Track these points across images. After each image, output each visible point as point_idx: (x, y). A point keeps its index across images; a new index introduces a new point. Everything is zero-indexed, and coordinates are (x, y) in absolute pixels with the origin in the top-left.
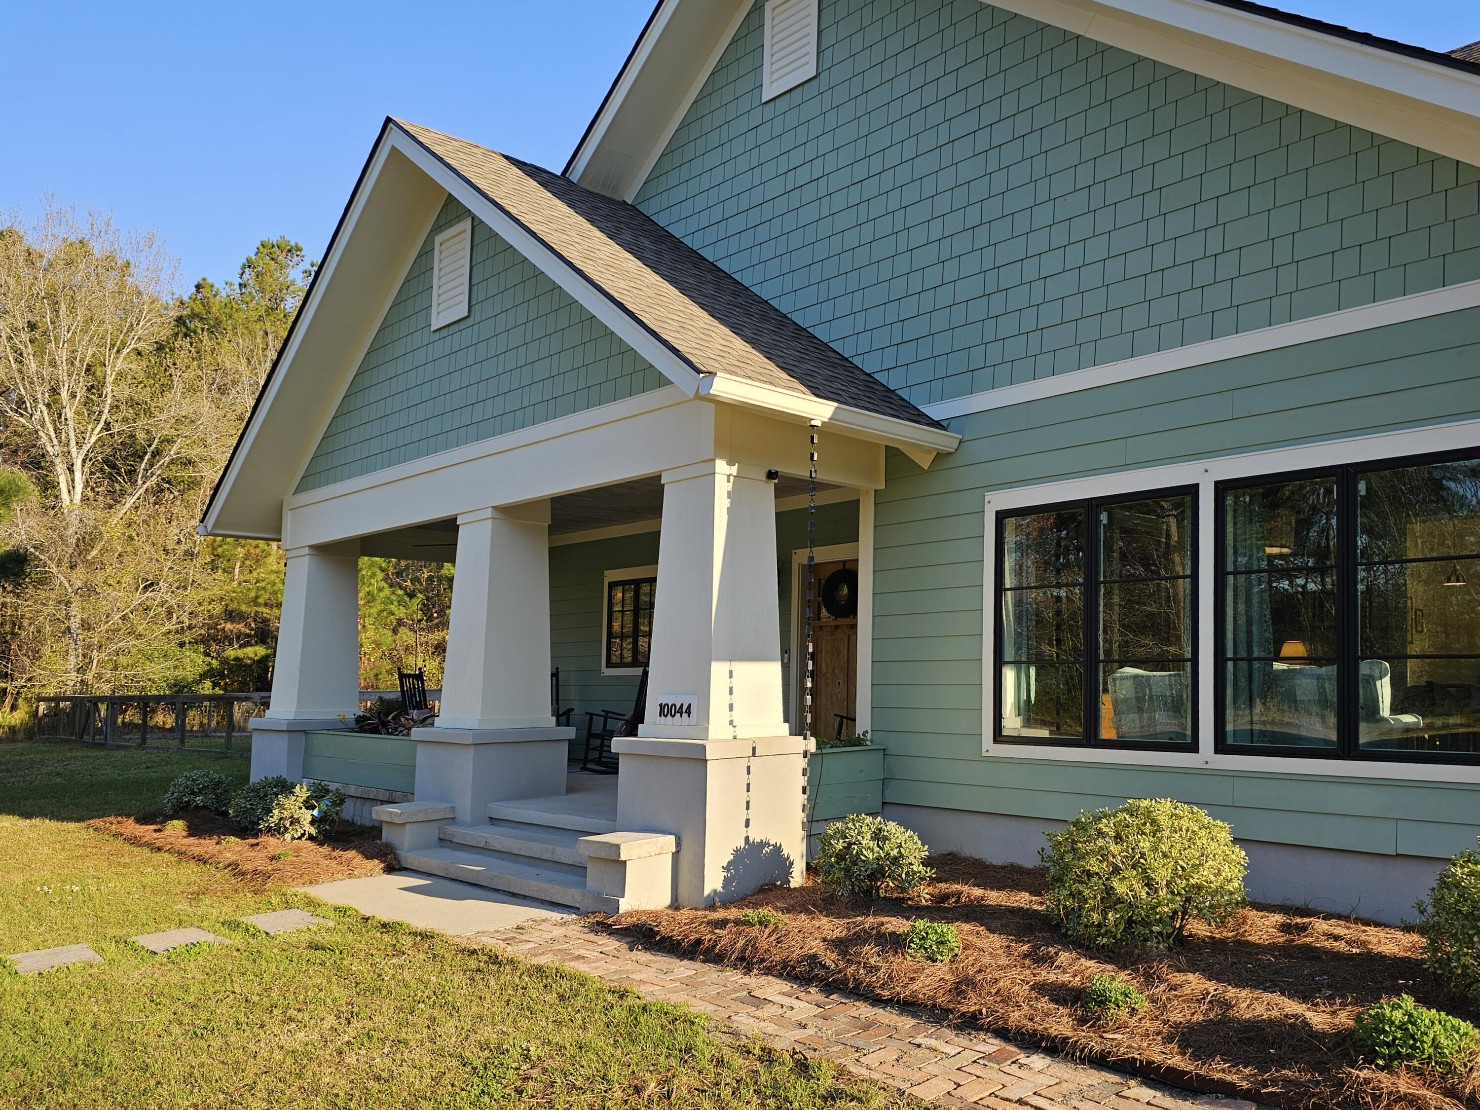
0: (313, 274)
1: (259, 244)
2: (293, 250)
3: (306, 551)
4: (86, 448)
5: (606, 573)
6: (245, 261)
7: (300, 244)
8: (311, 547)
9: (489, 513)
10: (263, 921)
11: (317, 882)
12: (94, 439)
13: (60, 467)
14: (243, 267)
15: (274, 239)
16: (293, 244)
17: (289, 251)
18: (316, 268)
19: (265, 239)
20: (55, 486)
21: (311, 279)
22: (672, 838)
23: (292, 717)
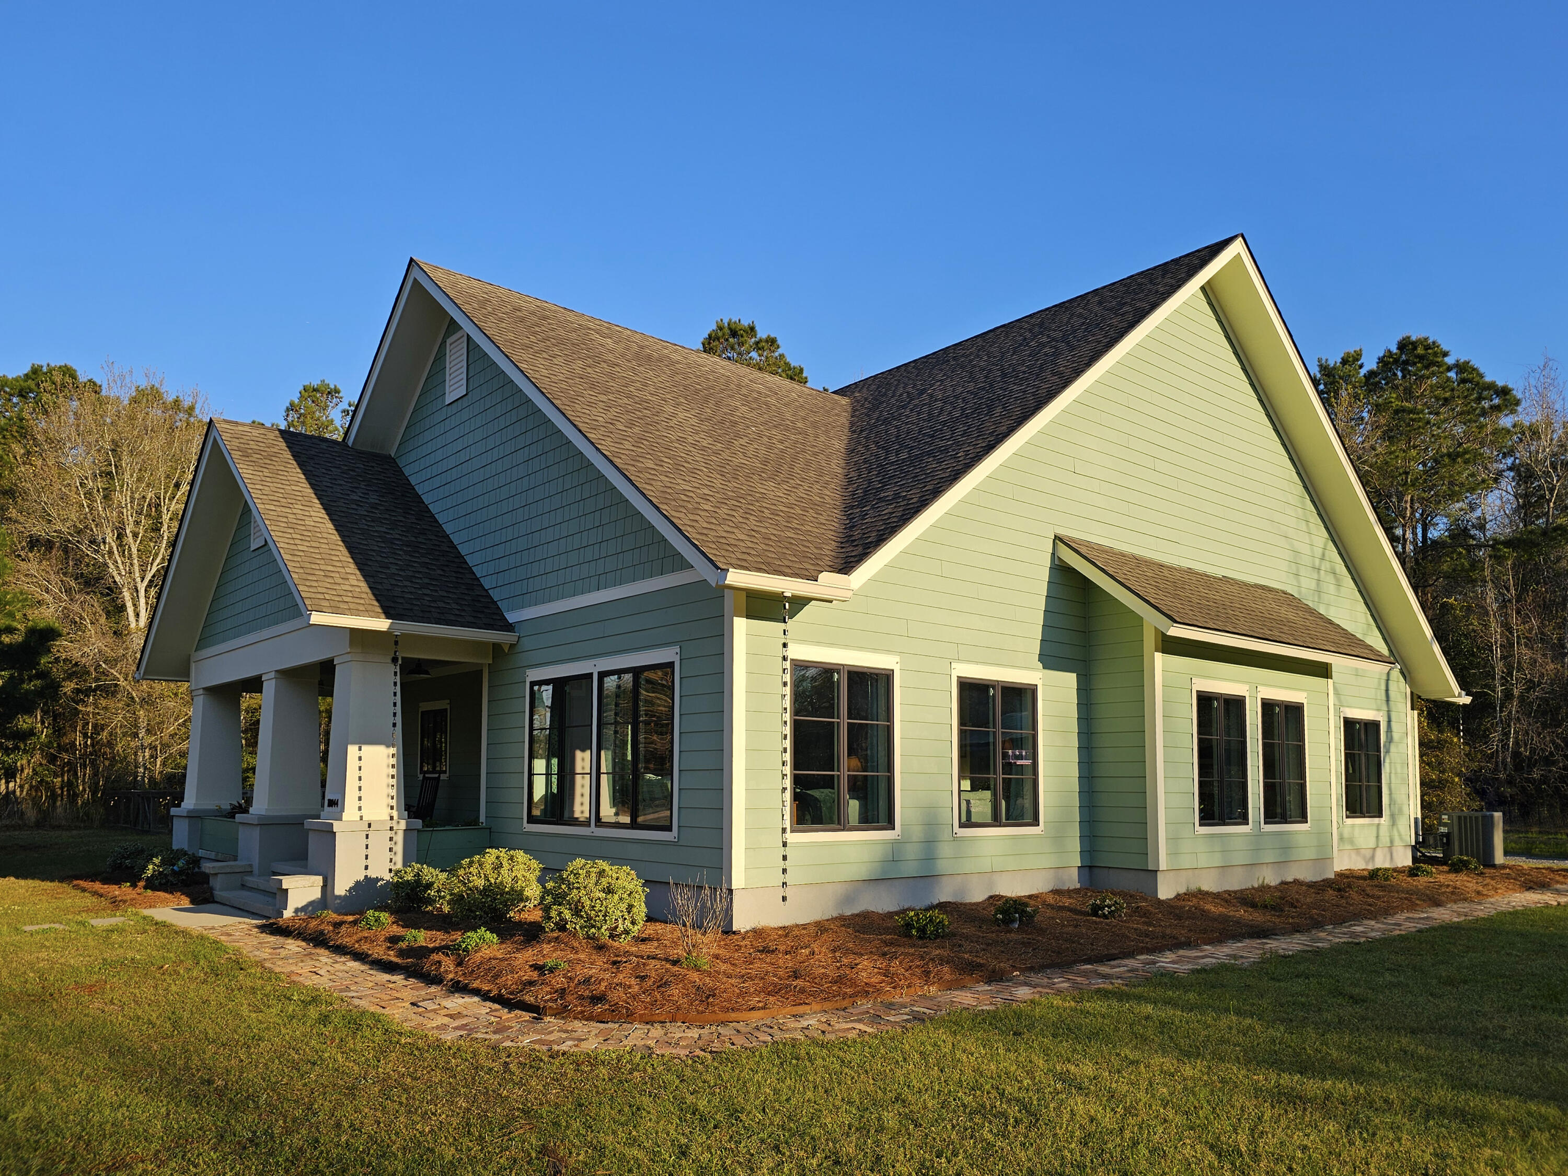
0: (351, 413)
1: (301, 388)
2: (333, 393)
3: (201, 692)
4: (149, 577)
5: (421, 704)
6: (288, 405)
7: (339, 387)
8: (204, 689)
9: (272, 675)
10: (94, 922)
11: (155, 907)
12: (154, 569)
13: (127, 595)
14: (288, 410)
15: (316, 383)
16: (332, 387)
17: (329, 393)
18: (353, 408)
19: (307, 383)
20: (122, 608)
21: (349, 418)
22: (320, 878)
23: (192, 807)
